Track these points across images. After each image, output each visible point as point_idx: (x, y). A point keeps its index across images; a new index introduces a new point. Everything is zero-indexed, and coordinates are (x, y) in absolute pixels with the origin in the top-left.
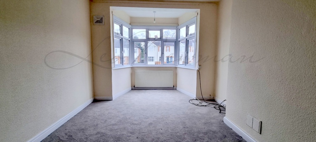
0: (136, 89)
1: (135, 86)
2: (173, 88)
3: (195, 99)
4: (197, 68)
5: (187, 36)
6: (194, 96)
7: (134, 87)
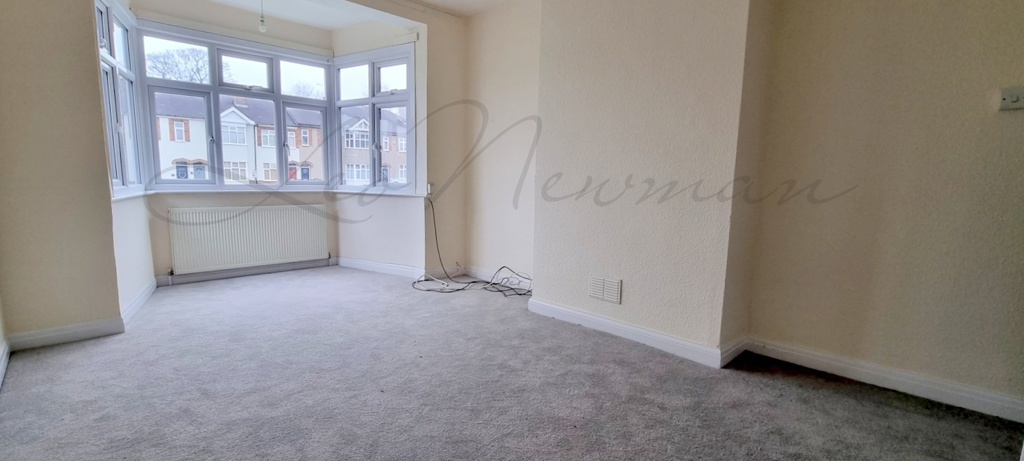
0: (177, 280)
1: (176, 272)
2: (329, 262)
3: (423, 279)
4: (423, 190)
5: (374, 95)
6: (420, 272)
7: (172, 273)
